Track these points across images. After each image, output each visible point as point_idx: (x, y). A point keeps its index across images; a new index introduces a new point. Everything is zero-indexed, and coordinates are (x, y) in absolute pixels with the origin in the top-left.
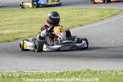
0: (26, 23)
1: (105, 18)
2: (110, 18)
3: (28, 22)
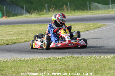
1: (90, 30)
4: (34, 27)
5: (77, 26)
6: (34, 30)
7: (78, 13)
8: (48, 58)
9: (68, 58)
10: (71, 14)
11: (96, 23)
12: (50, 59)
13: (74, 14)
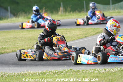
0: (10, 41)
1: (89, 36)
2: (94, 35)
3: (12, 40)
4: (22, 34)
5: (73, 32)
6: (23, 37)
7: (73, 15)
8: (43, 73)
9: (67, 72)
10: (66, 17)
11: (95, 28)
12: (45, 73)
13: (68, 17)
